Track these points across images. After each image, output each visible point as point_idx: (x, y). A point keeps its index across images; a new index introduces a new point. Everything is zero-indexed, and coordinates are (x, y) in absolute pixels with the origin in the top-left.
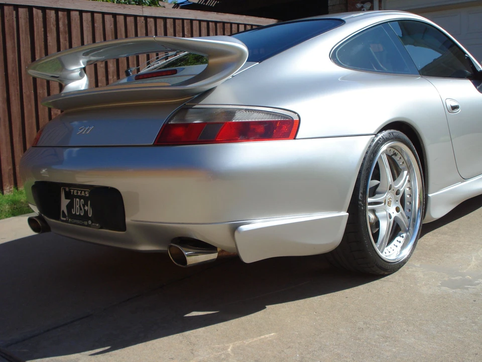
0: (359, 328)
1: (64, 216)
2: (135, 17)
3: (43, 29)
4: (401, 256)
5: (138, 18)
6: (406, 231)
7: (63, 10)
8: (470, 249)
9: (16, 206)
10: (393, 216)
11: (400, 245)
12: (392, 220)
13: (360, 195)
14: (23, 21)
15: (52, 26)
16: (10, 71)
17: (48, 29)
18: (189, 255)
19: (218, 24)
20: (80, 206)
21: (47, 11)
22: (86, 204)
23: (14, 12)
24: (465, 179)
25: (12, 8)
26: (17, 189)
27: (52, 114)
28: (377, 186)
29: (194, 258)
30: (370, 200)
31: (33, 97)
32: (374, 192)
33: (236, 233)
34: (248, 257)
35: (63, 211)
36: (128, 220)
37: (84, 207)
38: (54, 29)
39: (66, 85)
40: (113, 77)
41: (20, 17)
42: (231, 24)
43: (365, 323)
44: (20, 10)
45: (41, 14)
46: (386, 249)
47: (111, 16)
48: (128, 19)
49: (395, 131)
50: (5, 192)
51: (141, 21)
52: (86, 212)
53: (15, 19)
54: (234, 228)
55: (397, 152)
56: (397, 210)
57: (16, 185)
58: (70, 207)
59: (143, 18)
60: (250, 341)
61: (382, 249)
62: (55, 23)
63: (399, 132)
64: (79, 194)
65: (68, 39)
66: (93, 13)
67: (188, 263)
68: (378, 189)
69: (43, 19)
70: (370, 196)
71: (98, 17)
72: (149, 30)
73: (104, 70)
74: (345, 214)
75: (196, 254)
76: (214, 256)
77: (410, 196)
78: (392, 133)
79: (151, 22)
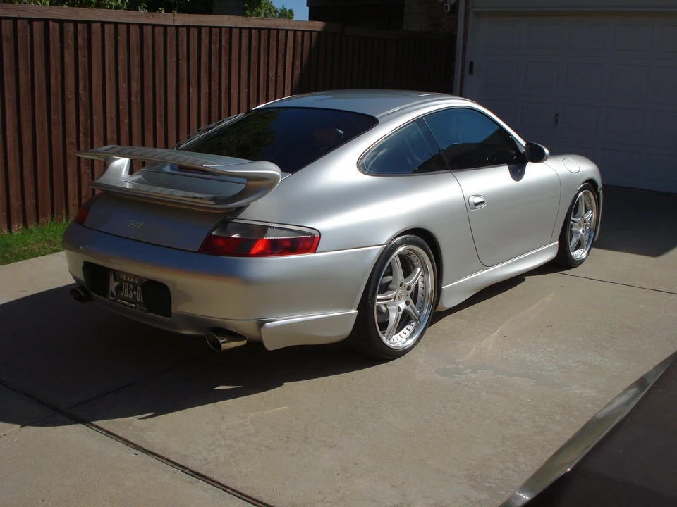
0: (355, 406)
1: (112, 295)
2: (165, 27)
3: (59, 45)
4: (406, 344)
5: (168, 28)
6: (416, 321)
7: (82, 22)
8: (478, 337)
9: (26, 248)
10: (402, 308)
11: (408, 333)
12: (401, 313)
13: (370, 295)
14: (38, 37)
15: (70, 41)
16: (22, 96)
17: (65, 45)
18: (223, 343)
19: (262, 32)
20: (129, 290)
21: (65, 24)
22: (134, 289)
23: (28, 26)
24: (487, 267)
25: (25, 21)
26: (26, 227)
27: (67, 142)
28: (390, 282)
29: (228, 345)
30: (378, 297)
31: (46, 124)
32: (385, 288)
33: (262, 329)
34: (270, 345)
35: (111, 292)
36: (173, 310)
37: (133, 292)
38: (72, 44)
39: (110, 163)
40: (137, 98)
41: (34, 31)
42: (278, 30)
43: (361, 402)
44: (35, 24)
45: (58, 27)
46: (394, 337)
47: (137, 26)
48: (157, 29)
49: (409, 236)
50: (13, 230)
51: (171, 31)
52: (135, 297)
53: (29, 34)
54: (261, 324)
55: (411, 252)
56: (407, 303)
57: (25, 223)
58: (119, 288)
59: (174, 28)
60: (268, 412)
61: (389, 338)
62: (73, 37)
63: (413, 236)
64: (128, 279)
65: (87, 56)
66: (116, 24)
67: (222, 349)
68: (391, 286)
69: (60, 32)
70: (379, 293)
71: (122, 29)
72: (180, 43)
73: (126, 90)
74: (355, 311)
75: (229, 341)
76: (243, 343)
77: (423, 289)
78: (406, 238)
79: (183, 32)
